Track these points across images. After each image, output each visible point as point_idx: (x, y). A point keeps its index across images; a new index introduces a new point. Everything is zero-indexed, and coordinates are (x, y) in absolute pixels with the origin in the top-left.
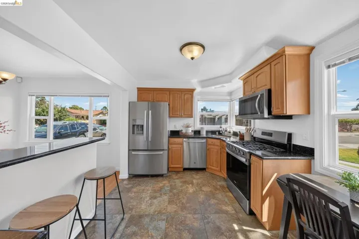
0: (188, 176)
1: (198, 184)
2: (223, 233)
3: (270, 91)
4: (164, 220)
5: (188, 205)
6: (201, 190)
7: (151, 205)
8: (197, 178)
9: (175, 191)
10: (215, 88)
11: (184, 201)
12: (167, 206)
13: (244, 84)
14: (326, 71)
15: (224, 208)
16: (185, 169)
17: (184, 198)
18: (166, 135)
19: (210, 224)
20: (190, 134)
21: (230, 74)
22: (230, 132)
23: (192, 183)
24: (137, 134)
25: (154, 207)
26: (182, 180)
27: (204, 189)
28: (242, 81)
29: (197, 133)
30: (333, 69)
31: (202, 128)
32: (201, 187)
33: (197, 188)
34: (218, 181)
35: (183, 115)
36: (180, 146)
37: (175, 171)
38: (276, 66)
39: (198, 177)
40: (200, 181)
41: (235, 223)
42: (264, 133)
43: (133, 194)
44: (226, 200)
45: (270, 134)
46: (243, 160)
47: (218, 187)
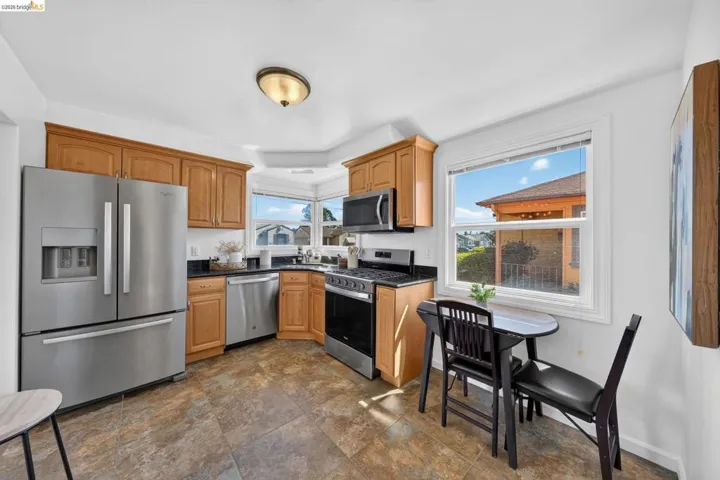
0: (242, 360)
1: (272, 368)
2: (351, 422)
3: (395, 191)
4: (231, 466)
5: (271, 412)
6: (285, 375)
7: (172, 457)
8: (263, 356)
9: (226, 399)
10: (293, 172)
11: (260, 408)
12: (223, 437)
13: (352, 174)
14: (447, 177)
15: (337, 386)
16: (229, 348)
17: (256, 404)
18: (180, 271)
19: (327, 420)
20: (240, 266)
21: (328, 152)
22: (316, 258)
23: (260, 370)
24: (60, 277)
25: (185, 457)
26: (230, 373)
27: (288, 370)
28: (347, 170)
29: (254, 263)
30: (453, 176)
31: (263, 252)
32: (282, 370)
33: (273, 374)
34: (308, 350)
35: (219, 220)
36: (218, 295)
37: (201, 361)
38: (404, 158)
39: (265, 355)
40: (272, 361)
41: (361, 399)
42: (379, 254)
43: (83, 465)
44: (335, 374)
45: (388, 255)
46: (363, 296)
47: (313, 358)
